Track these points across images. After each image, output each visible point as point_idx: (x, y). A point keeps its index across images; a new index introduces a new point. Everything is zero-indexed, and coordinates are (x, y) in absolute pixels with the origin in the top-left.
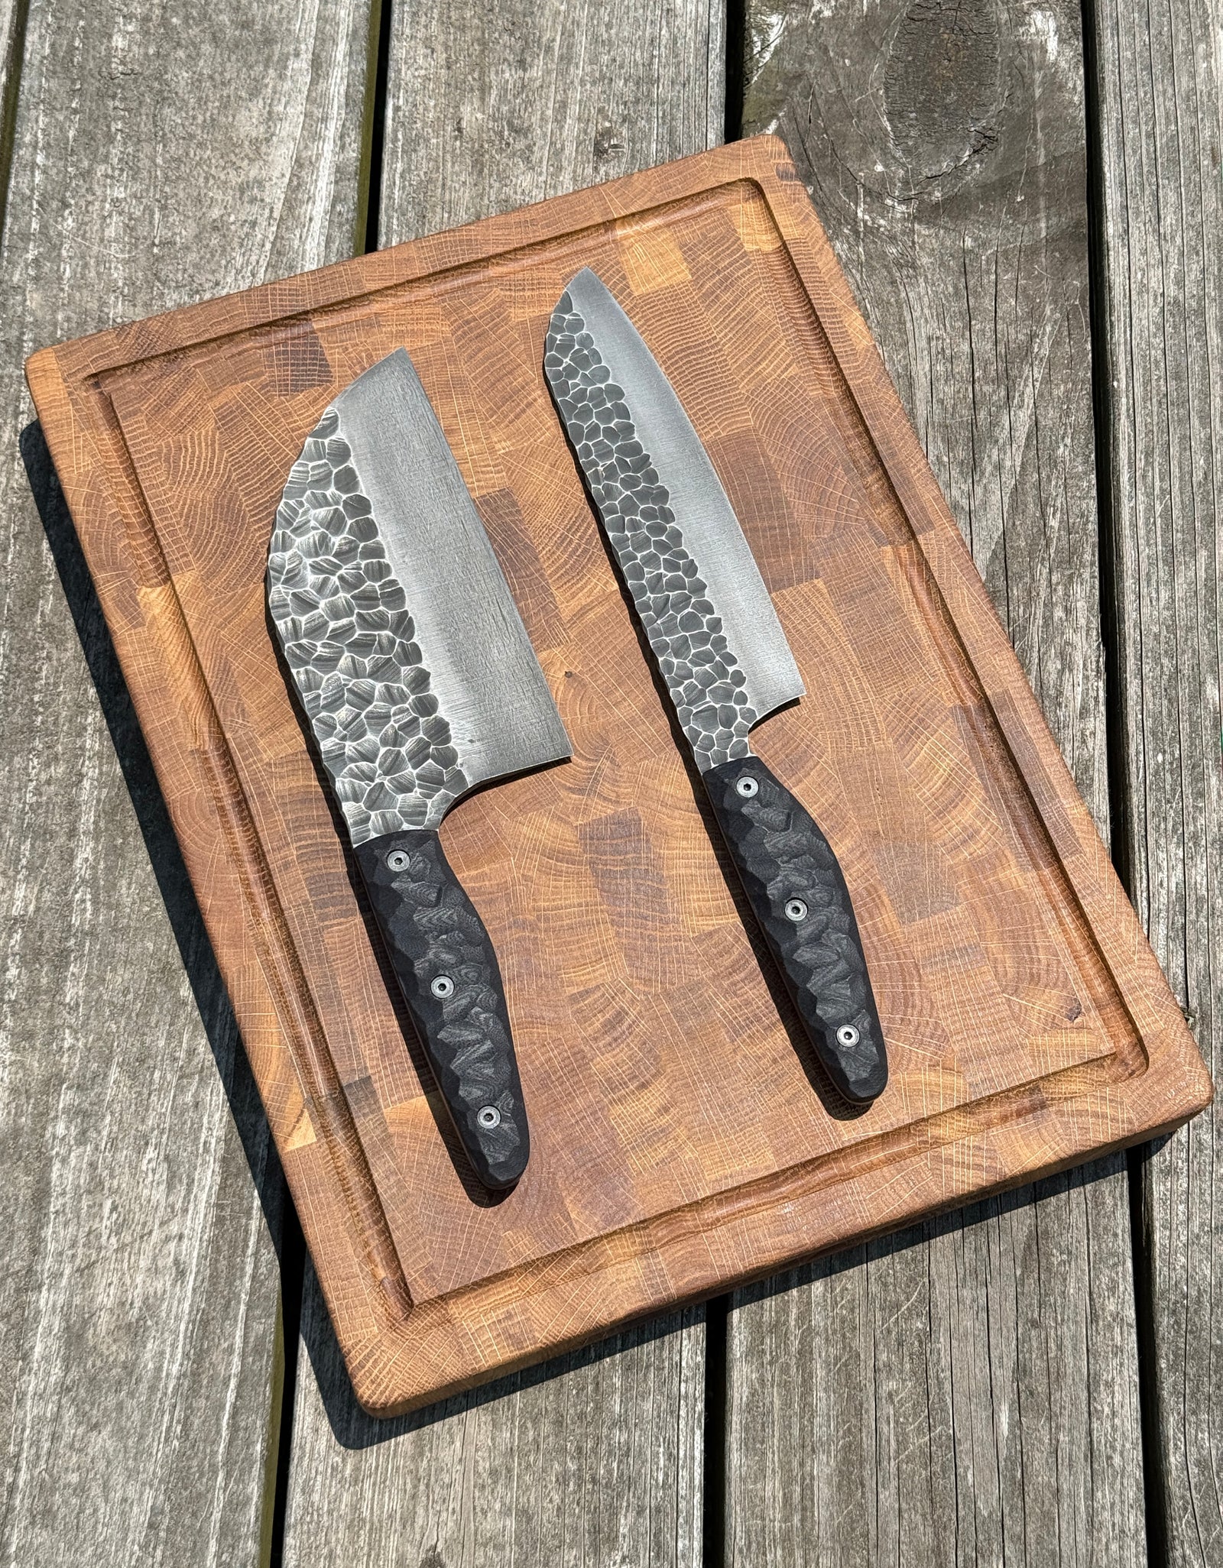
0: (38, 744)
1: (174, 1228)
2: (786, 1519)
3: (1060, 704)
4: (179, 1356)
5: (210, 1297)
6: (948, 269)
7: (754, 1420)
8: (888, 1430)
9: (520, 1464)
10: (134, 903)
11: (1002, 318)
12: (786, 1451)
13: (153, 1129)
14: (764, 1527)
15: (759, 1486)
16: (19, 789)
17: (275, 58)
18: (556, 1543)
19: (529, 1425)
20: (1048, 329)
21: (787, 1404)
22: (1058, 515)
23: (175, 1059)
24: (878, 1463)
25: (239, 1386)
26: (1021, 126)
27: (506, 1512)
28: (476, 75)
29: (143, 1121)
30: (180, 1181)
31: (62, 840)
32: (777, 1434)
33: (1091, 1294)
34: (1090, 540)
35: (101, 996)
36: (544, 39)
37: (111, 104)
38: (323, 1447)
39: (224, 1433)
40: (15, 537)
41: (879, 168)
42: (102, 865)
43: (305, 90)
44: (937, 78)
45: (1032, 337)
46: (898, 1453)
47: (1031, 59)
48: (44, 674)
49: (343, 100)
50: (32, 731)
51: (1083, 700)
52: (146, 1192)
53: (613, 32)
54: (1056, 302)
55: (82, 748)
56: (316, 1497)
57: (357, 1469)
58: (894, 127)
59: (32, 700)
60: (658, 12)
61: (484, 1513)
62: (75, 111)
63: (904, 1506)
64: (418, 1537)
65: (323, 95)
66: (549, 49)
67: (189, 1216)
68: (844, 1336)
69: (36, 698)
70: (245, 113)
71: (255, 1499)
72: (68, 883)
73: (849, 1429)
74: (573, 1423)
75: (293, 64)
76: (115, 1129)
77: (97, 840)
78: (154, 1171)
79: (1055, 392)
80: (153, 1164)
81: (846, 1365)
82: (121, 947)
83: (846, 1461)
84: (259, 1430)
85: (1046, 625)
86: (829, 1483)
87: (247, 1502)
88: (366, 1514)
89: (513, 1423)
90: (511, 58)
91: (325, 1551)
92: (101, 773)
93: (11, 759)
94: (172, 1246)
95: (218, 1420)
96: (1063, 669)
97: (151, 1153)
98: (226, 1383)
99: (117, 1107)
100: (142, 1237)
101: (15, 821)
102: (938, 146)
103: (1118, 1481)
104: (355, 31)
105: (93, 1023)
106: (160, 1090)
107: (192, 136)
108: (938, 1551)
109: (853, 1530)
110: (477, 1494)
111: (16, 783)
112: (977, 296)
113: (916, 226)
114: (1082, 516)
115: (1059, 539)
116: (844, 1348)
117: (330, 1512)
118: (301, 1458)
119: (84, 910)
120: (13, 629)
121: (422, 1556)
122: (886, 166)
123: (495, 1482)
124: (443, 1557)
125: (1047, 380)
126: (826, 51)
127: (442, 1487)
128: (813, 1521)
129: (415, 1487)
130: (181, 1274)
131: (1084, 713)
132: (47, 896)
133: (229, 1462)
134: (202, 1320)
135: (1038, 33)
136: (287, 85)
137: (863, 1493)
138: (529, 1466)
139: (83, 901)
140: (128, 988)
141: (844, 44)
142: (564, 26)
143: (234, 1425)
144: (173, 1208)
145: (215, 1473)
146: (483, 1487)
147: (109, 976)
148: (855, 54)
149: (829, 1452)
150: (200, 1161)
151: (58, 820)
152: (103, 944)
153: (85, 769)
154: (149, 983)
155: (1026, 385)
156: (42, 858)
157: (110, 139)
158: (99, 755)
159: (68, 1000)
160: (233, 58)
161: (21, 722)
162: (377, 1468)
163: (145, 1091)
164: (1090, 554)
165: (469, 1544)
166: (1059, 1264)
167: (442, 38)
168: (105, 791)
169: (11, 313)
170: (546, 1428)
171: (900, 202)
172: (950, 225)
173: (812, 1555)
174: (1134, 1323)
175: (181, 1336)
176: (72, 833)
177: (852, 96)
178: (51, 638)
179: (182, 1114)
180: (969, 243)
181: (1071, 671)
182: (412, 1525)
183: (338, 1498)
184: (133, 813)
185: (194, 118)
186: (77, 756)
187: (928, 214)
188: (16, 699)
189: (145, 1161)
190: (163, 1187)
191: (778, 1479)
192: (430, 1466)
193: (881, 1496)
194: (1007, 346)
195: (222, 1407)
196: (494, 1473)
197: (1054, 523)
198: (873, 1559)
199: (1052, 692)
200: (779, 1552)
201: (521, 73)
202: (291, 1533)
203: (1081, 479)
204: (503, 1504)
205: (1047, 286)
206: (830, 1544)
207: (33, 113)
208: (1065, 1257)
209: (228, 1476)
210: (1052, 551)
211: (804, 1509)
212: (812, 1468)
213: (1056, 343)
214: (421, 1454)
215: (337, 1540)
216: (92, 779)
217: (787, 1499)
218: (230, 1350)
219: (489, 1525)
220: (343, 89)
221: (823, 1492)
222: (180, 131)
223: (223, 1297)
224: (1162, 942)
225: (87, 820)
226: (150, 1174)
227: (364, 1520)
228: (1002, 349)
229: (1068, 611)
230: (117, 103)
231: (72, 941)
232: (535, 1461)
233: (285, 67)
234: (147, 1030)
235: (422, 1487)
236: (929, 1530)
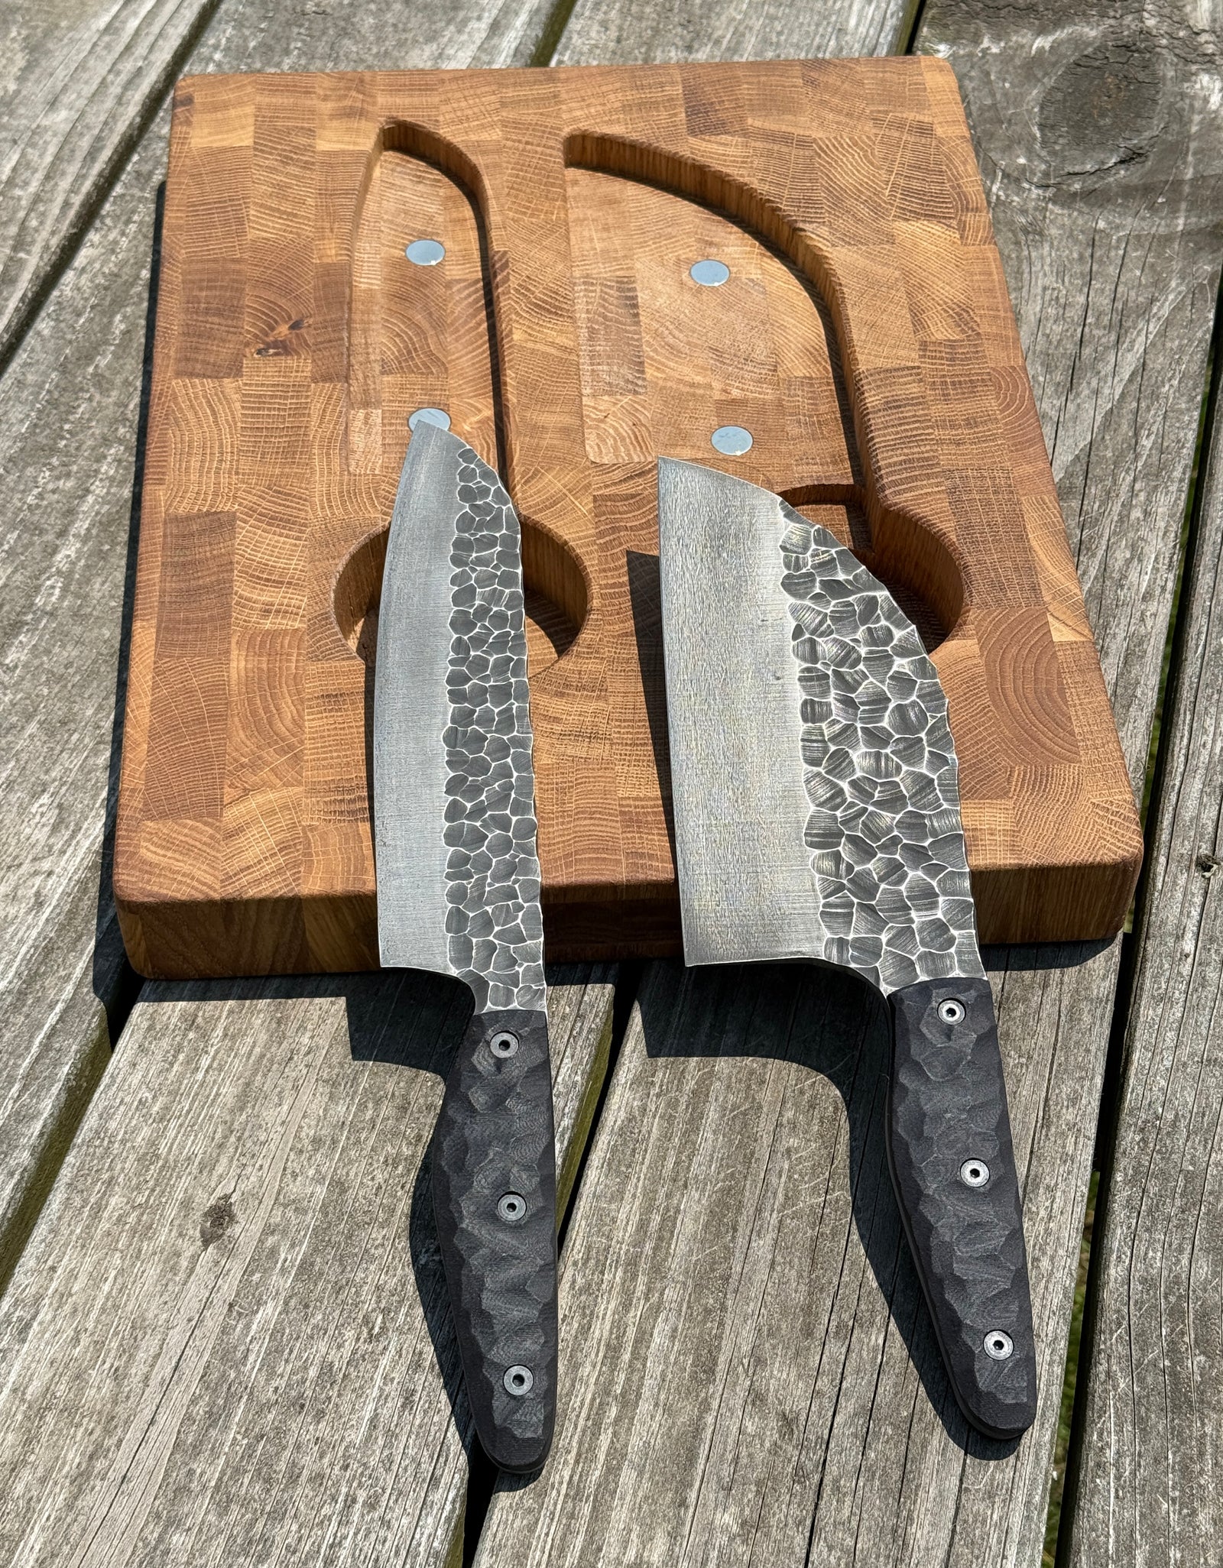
0: (55, 461)
1: (46, 865)
2: (638, 1243)
3: (1122, 587)
4: (11, 974)
5: (62, 928)
6: (1076, 241)
7: (625, 1144)
8: (780, 1184)
9: (348, 1138)
10: (103, 597)
11: (1126, 284)
12: (655, 1180)
13: (54, 780)
14: (607, 1249)
15: (613, 1206)
16: (24, 491)
17: (458, 20)
18: (367, 1220)
19: (370, 1105)
20: (1171, 297)
21: (667, 1136)
22: (1153, 437)
23: (99, 727)
24: (759, 1211)
25: (65, 1011)
26: (1176, 150)
27: (319, 1179)
28: (643, 50)
29: (47, 772)
30: (67, 827)
31: (50, 537)
32: (647, 1162)
33: (1047, 1100)
34: (1183, 462)
35: (42, 664)
36: (715, 36)
37: (296, 30)
38: (136, 1082)
39: (35, 1049)
40: (92, 307)
41: (1022, 161)
42: (82, 562)
43: (478, 43)
44: (1095, 107)
45: (1152, 301)
46: (784, 1207)
47: (1192, 106)
48: (81, 410)
49: (512, 52)
50: (53, 450)
51: (1149, 586)
52: (28, 831)
53: (783, 38)
54: (1183, 279)
55: (97, 471)
56: (112, 1125)
57: (166, 1108)
58: (1043, 135)
59: (61, 428)
60: (830, 29)
61: (295, 1175)
62: (262, 30)
63: (779, 1259)
64: (213, 1184)
65: (495, 47)
66: (717, 42)
67: (65, 857)
68: (749, 1087)
69: (67, 427)
70: (417, 52)
71: (45, 1115)
72: (42, 572)
73: (732, 1174)
74: (420, 1111)
75: (473, 24)
76: (16, 773)
77: (84, 542)
78: (42, 815)
79: (1169, 345)
80: (44, 809)
81: (745, 1114)
82: (77, 630)
83: (722, 1203)
84: (72, 1054)
85: (1121, 520)
86: (696, 1220)
87: (34, 1117)
88: (163, 1150)
89: (352, 1099)
90: (680, 43)
91: (105, 1176)
92: (108, 493)
93: (24, 468)
94: (38, 881)
95: (32, 1037)
96: (1132, 558)
97: (45, 799)
98: (51, 1007)
99: (24, 756)
100: (9, 867)
101: (9, 514)
102: (1085, 152)
103: (1042, 1285)
104: (538, 10)
105: (26, 684)
106: (73, 750)
107: (362, 61)
108: (808, 1310)
109: (713, 1270)
110: (292, 1156)
111: (22, 487)
112: (1101, 262)
113: (1050, 206)
114: (1179, 441)
115: (1149, 456)
116: (746, 1098)
117: (123, 1142)
118: (108, 1086)
119: (52, 594)
120: (64, 372)
121: (212, 1201)
122: (1030, 160)
123: (316, 1150)
124: (235, 1209)
125: (1163, 334)
126: (988, 74)
127: (255, 1143)
128: (668, 1253)
129: (225, 1137)
130: (39, 903)
131: (1147, 597)
132: (18, 577)
133: (29, 1077)
134: (46, 947)
135: (1202, 88)
136: (464, 37)
137: (734, 1237)
138: (358, 1142)
139: (53, 587)
140: (72, 663)
141: (1007, 72)
142: (736, 29)
143: (46, 1045)
144: (51, 847)
145: (11, 1084)
146: (301, 1151)
147: (57, 650)
148: (1016, 81)
149: (704, 1190)
150: (93, 813)
151: (54, 521)
152: (61, 624)
153: (93, 488)
154: (94, 662)
155: (1138, 334)
156: (26, 547)
157: (287, 52)
158: (112, 479)
159: (7, 661)
160: (420, 15)
161: (45, 442)
162: (188, 1112)
163: (59, 748)
164: (1181, 470)
165: (269, 1202)
166: (1015, 1066)
167: (618, 22)
168: (107, 507)
169: (150, 153)
170: (387, 1109)
171: (1038, 187)
172: (1086, 210)
173: (658, 1285)
174: (1093, 1136)
175: (20, 957)
176: (62, 534)
177: (1006, 108)
178: (98, 385)
179: (89, 773)
180: (1102, 225)
181: (1140, 561)
182: (211, 1172)
183: (136, 1130)
184: (127, 528)
185: (370, 49)
186: (89, 476)
187: (1066, 199)
188: (47, 425)
189: (37, 805)
190: (47, 829)
191: (637, 1203)
192: (247, 1122)
193: (753, 1244)
194: (1125, 303)
195: (40, 1027)
196: (317, 1142)
197: (1147, 443)
198: (730, 1303)
199: (1116, 575)
200: (620, 1273)
201: (686, 54)
202: (74, 1153)
203: (1182, 413)
204: (318, 1171)
205: (1176, 266)
206: (681, 1278)
207: (223, 26)
208: (1023, 1060)
209: (24, 1088)
210: (1140, 464)
211: (660, 1239)
212: (680, 1202)
213: (1178, 308)
214: (242, 1109)
215: (123, 1169)
216: (98, 496)
217: (643, 1225)
218: (67, 978)
219: (294, 1189)
220: (514, 45)
221: (688, 1226)
222: (354, 56)
223: (76, 932)
224: (1195, 794)
225: (81, 526)
226: (38, 817)
227: (158, 1157)
228: (1119, 305)
229: (1146, 513)
230: (302, 31)
231: (29, 617)
232: (367, 1139)
233: (466, 26)
234: (78, 699)
235: (233, 1139)
236: (803, 1288)
